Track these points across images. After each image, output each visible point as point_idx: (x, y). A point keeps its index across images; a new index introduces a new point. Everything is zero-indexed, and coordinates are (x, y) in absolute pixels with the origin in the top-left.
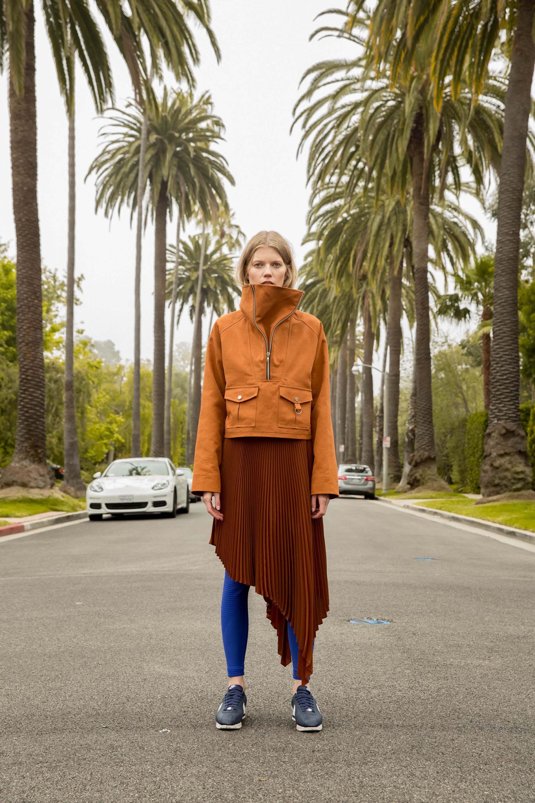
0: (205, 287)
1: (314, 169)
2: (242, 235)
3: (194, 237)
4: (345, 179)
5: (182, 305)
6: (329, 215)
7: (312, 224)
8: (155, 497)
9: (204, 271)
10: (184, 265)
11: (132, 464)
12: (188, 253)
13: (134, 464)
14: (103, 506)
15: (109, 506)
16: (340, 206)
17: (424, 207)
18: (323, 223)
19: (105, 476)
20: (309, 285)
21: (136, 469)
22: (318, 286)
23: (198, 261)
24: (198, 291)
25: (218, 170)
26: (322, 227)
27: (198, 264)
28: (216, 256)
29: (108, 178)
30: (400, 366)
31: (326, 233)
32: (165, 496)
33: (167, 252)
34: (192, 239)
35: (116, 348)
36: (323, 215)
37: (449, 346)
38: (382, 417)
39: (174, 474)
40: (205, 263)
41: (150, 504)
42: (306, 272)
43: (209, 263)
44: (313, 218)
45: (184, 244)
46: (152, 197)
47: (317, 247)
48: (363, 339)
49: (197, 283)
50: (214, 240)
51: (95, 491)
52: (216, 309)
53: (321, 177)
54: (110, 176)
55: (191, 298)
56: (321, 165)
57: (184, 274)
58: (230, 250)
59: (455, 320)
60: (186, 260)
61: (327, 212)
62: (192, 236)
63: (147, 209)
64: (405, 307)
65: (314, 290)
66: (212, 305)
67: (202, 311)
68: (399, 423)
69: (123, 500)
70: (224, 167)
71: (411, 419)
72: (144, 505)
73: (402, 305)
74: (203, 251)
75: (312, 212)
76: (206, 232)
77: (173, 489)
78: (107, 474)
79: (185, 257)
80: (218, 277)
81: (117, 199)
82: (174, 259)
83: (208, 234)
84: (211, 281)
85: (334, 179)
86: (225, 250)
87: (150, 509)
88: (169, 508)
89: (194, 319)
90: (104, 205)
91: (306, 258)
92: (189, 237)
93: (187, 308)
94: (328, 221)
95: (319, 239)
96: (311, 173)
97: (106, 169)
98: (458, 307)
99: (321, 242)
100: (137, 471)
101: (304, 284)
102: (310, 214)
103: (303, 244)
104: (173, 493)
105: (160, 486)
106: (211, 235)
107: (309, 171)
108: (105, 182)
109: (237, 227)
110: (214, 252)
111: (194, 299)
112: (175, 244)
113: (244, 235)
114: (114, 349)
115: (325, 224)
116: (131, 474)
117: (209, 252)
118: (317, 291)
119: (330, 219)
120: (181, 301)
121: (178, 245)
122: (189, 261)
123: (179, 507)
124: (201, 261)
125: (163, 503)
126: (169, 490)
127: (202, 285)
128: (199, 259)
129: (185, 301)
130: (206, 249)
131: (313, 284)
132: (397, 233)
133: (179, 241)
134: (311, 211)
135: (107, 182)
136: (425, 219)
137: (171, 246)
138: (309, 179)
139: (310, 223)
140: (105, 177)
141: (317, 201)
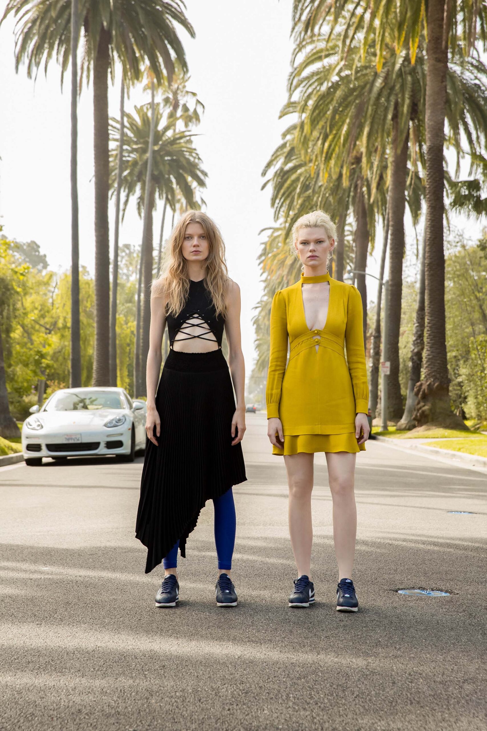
0: (156, 173)
1: (301, 15)
2: (202, 107)
3: (142, 107)
4: (340, 28)
5: (128, 196)
6: (315, 78)
7: (294, 91)
8: (108, 436)
9: (154, 152)
10: (129, 145)
11: (77, 396)
12: (135, 128)
13: (79, 396)
14: (44, 447)
15: (51, 447)
16: (330, 66)
17: (441, 65)
18: (308, 88)
19: (45, 410)
20: (288, 172)
21: (82, 401)
22: (299, 171)
23: (147, 139)
24: (148, 178)
25: (172, 17)
26: (306, 95)
27: (146, 143)
28: (169, 134)
29: (29, 25)
30: (403, 273)
31: (311, 103)
32: (122, 434)
33: (110, 128)
34: (139, 111)
35: (42, 251)
36: (308, 78)
37: (463, 246)
38: (378, 337)
39: (131, 407)
40: (155, 143)
41: (102, 445)
42: (285, 155)
43: (160, 143)
44: (295, 82)
45: (129, 116)
46: (88, 52)
47: (300, 120)
48: (354, 240)
49: (146, 168)
50: (165, 111)
51: (33, 429)
52: (171, 202)
53: (309, 24)
54: (34, 22)
55: (138, 188)
56: (308, 9)
57: (129, 156)
58: (186, 125)
59: (473, 214)
60: (131, 138)
61: (313, 74)
62: (139, 107)
63: (82, 68)
64: (408, 198)
65: (294, 177)
66: (164, 196)
67: (151, 205)
68: (401, 344)
69: (68, 439)
70: (181, 13)
71: (416, 340)
72: (95, 445)
73: (405, 195)
74: (152, 126)
75: (294, 75)
76: (156, 101)
77: (130, 426)
78: (46, 409)
79: (130, 134)
80: (172, 160)
81: (43, 53)
82: (118, 136)
83: (158, 104)
84: (164, 165)
85: (326, 29)
86: (180, 125)
87: (102, 450)
88: (125, 450)
89: (143, 215)
90: (27, 61)
91: (284, 135)
92: (135, 107)
93: (134, 199)
94: (313, 87)
95: (303, 110)
96: (296, 20)
97: (27, 12)
98: (479, 197)
99: (304, 115)
100: (85, 404)
101: (282, 169)
102: (292, 78)
103: (280, 117)
104: (130, 431)
105: (114, 422)
106: (162, 105)
107: (294, 17)
108: (26, 30)
109: (194, 94)
110: (166, 129)
111: (143, 189)
112: (119, 118)
113: (203, 107)
114: (39, 252)
115: (310, 90)
116: (75, 408)
117: (160, 127)
118: (298, 179)
119: (316, 84)
120: (127, 190)
121: (122, 118)
122: (135, 140)
123: (137, 448)
124: (151, 140)
125: (119, 444)
126: (125, 428)
127: (152, 171)
128: (149, 137)
129: (131, 189)
130: (157, 124)
131: (294, 169)
132: (403, 100)
133: (123, 113)
134: (292, 73)
135: (30, 29)
136: (442, 82)
137: (114, 119)
138: (293, 29)
139: (291, 90)
140: (26, 23)
141: (301, 58)
